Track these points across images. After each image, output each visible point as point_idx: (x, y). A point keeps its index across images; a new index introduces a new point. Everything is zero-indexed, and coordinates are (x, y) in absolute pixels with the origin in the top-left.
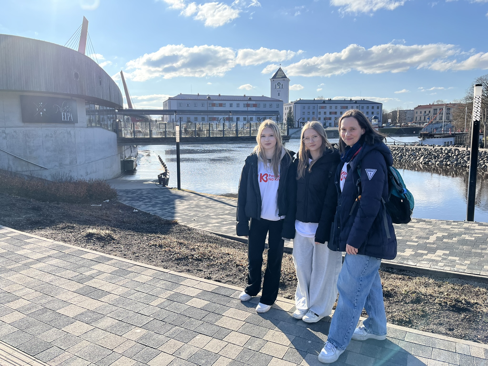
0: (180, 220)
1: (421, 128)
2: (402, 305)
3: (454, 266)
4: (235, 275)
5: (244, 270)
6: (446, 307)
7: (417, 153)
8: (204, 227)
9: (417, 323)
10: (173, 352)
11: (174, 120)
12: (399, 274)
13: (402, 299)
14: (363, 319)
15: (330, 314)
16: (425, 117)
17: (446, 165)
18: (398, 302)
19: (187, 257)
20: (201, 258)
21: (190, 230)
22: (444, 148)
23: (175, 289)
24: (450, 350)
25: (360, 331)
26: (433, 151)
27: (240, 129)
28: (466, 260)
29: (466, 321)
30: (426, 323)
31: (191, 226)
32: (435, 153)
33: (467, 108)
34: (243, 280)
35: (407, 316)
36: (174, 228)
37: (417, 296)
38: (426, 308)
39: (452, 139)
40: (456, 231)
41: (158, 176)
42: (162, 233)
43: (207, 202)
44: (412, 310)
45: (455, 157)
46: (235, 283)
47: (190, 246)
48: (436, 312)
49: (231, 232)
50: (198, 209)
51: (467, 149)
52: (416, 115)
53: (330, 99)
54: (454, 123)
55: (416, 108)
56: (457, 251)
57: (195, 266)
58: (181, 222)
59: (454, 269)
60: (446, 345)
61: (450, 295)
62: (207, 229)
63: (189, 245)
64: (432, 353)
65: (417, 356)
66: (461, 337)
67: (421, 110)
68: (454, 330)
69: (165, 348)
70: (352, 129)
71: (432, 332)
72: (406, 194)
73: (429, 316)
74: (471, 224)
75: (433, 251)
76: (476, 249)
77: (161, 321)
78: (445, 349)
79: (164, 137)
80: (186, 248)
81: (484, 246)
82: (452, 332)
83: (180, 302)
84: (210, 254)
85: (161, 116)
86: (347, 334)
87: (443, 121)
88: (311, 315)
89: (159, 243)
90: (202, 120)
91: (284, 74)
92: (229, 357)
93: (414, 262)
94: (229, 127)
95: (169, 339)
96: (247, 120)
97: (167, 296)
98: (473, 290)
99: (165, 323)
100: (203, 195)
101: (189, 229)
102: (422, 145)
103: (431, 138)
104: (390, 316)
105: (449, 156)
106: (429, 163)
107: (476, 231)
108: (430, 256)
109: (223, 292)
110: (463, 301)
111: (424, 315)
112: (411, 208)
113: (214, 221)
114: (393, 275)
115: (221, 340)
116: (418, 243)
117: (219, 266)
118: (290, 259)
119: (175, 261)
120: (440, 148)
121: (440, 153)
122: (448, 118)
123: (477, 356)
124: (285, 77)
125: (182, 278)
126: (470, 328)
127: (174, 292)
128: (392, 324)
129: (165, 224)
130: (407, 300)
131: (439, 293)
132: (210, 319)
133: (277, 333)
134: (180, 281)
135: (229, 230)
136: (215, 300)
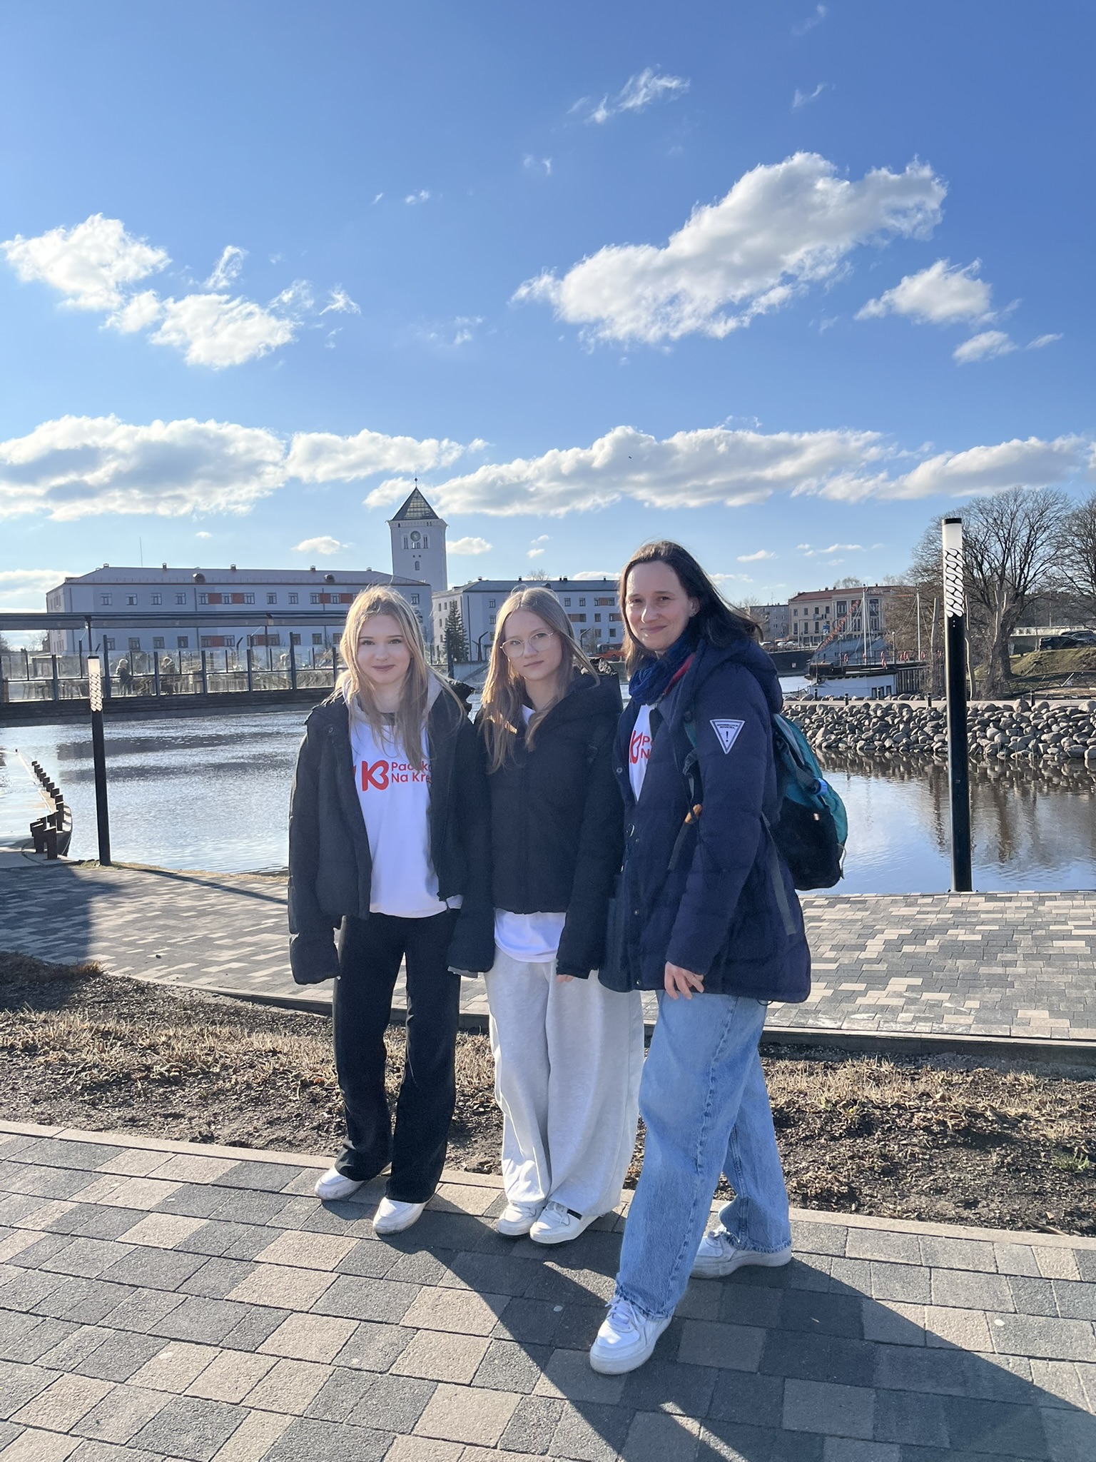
0: (108, 961)
1: (809, 654)
2: (823, 1147)
3: (940, 1019)
4: (297, 1116)
5: (327, 1096)
6: (945, 1137)
7: (807, 721)
8: (190, 976)
9: (872, 1196)
10: (73, 1422)
11: (85, 646)
12: (797, 1060)
13: (822, 1127)
14: (720, 1205)
15: (618, 1205)
16: (817, 624)
17: (883, 747)
18: (812, 1137)
19: (127, 1076)
20: (177, 1074)
21: (143, 992)
22: (873, 704)
23: (81, 1193)
24: (980, 1270)
25: (712, 1244)
26: (845, 712)
27: (302, 663)
28: (970, 999)
29: (1006, 1172)
30: (896, 1193)
31: (147, 977)
32: (851, 718)
33: (921, 598)
34: (327, 1131)
35: (841, 1179)
36: (85, 991)
37: (862, 1111)
38: (889, 1146)
39: (889, 680)
40: (932, 919)
41: (31, 825)
42: (39, 1008)
43: (201, 898)
44: (851, 1158)
45: (901, 726)
46: (299, 1145)
47: (140, 1039)
48: (921, 1156)
49: (283, 985)
50: (172, 922)
51: (930, 705)
52: (794, 619)
53: (565, 579)
54: (891, 637)
55: (792, 600)
56: (941, 977)
57: (155, 1102)
58: (110, 969)
59: (941, 1026)
60: (968, 1253)
61: (950, 1100)
62: (201, 983)
63: (136, 1035)
64: (930, 1285)
65: (890, 1302)
66: (1002, 1224)
67: (806, 606)
68: (980, 1205)
69: (41, 1413)
70: (662, 598)
71: (919, 1218)
72: (824, 796)
73: (902, 1169)
74: (966, 900)
75: (878, 981)
76: (989, 965)
77: (27, 1312)
78: (965, 1268)
79: (51, 699)
80: (125, 1046)
81: (1009, 957)
82: (973, 1211)
83: (98, 1236)
84: (210, 1059)
85: (42, 633)
86: (678, 1260)
87: (863, 634)
88: (558, 1216)
89: (25, 1040)
90: (180, 646)
91: (429, 507)
92: (281, 1411)
93: (833, 1019)
94: (268, 663)
95: (56, 1374)
96: (323, 642)
97: (49, 1221)
98: (1000, 1080)
99: (41, 1319)
100: (187, 875)
101: (141, 989)
102: (817, 699)
103: (839, 678)
104: (795, 1185)
105: (888, 725)
106: (840, 745)
107: (982, 916)
108: (874, 997)
109: (256, 1179)
110: (988, 1113)
111: (891, 1170)
112: (840, 839)
113: (226, 955)
114: (781, 1064)
115: (253, 1352)
116: (837, 964)
117: (242, 1092)
118: (478, 1050)
119: (82, 1095)
120: (862, 703)
121: (865, 718)
122: (874, 625)
123: (1058, 1277)
124: (432, 515)
125: (106, 1148)
126: (1021, 1194)
127: (75, 1205)
128: (803, 1208)
129: (53, 979)
130: (836, 1128)
131: (920, 1097)
132: (212, 1282)
133: (449, 1296)
134: (100, 1162)
135: (276, 978)
136: (227, 1211)
